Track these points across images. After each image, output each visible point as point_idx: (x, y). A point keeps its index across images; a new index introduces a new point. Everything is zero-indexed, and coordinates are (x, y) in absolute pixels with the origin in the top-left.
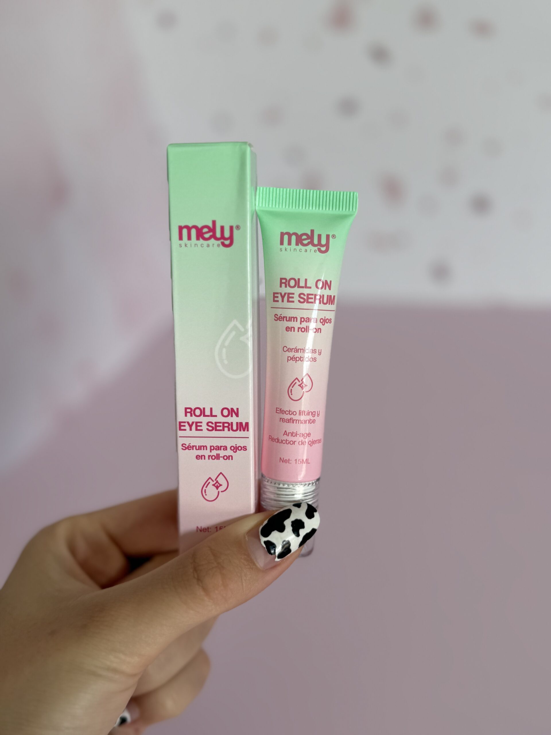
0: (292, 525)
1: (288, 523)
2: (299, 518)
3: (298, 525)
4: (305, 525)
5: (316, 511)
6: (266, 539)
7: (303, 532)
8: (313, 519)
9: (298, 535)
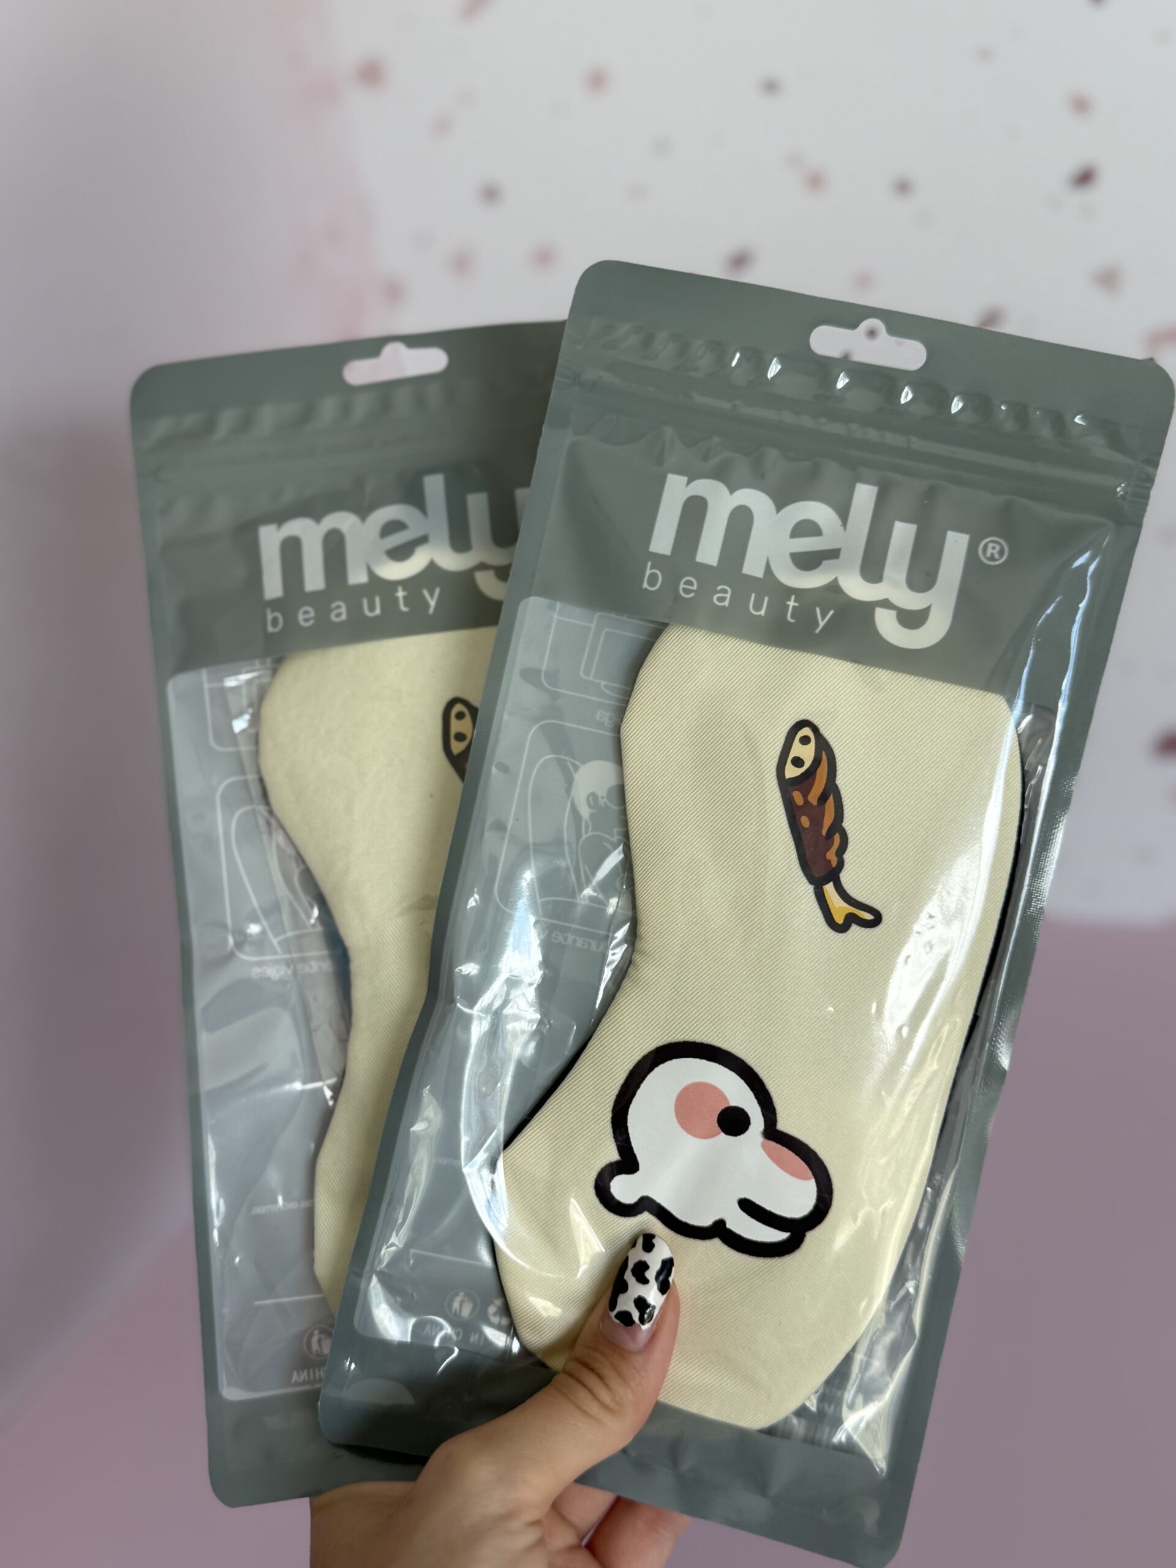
0: (634, 1275)
1: (629, 1277)
2: (636, 1260)
3: (640, 1270)
4: (649, 1263)
5: (652, 1236)
6: (615, 1312)
7: (651, 1274)
8: (655, 1250)
9: (645, 1281)
